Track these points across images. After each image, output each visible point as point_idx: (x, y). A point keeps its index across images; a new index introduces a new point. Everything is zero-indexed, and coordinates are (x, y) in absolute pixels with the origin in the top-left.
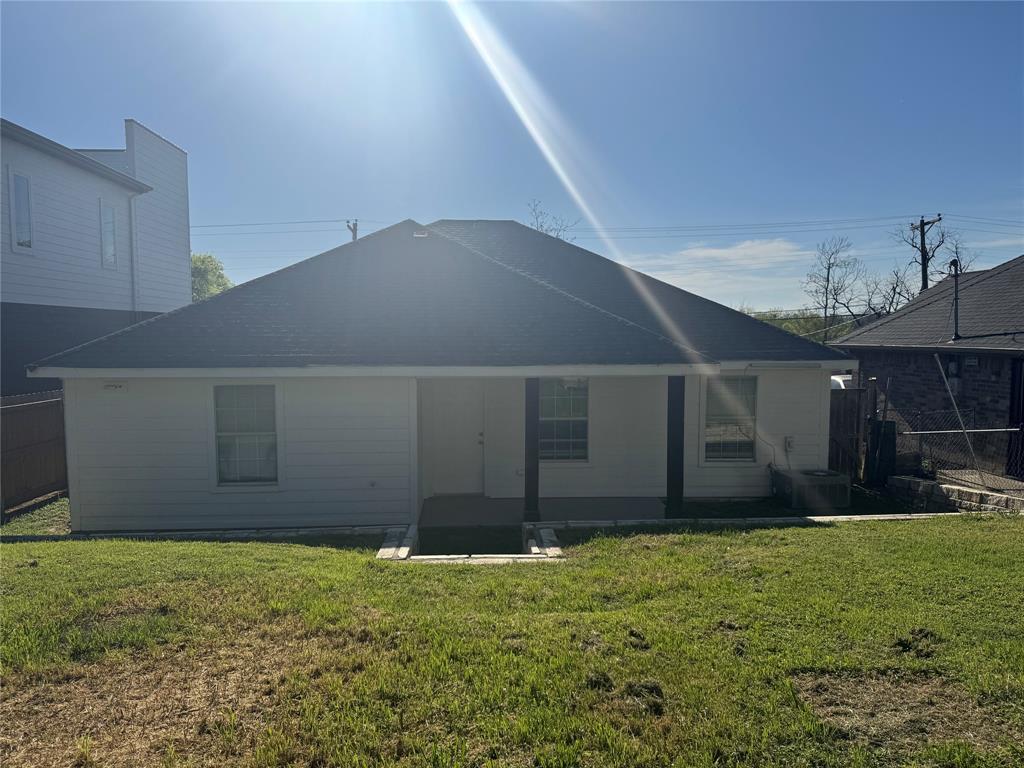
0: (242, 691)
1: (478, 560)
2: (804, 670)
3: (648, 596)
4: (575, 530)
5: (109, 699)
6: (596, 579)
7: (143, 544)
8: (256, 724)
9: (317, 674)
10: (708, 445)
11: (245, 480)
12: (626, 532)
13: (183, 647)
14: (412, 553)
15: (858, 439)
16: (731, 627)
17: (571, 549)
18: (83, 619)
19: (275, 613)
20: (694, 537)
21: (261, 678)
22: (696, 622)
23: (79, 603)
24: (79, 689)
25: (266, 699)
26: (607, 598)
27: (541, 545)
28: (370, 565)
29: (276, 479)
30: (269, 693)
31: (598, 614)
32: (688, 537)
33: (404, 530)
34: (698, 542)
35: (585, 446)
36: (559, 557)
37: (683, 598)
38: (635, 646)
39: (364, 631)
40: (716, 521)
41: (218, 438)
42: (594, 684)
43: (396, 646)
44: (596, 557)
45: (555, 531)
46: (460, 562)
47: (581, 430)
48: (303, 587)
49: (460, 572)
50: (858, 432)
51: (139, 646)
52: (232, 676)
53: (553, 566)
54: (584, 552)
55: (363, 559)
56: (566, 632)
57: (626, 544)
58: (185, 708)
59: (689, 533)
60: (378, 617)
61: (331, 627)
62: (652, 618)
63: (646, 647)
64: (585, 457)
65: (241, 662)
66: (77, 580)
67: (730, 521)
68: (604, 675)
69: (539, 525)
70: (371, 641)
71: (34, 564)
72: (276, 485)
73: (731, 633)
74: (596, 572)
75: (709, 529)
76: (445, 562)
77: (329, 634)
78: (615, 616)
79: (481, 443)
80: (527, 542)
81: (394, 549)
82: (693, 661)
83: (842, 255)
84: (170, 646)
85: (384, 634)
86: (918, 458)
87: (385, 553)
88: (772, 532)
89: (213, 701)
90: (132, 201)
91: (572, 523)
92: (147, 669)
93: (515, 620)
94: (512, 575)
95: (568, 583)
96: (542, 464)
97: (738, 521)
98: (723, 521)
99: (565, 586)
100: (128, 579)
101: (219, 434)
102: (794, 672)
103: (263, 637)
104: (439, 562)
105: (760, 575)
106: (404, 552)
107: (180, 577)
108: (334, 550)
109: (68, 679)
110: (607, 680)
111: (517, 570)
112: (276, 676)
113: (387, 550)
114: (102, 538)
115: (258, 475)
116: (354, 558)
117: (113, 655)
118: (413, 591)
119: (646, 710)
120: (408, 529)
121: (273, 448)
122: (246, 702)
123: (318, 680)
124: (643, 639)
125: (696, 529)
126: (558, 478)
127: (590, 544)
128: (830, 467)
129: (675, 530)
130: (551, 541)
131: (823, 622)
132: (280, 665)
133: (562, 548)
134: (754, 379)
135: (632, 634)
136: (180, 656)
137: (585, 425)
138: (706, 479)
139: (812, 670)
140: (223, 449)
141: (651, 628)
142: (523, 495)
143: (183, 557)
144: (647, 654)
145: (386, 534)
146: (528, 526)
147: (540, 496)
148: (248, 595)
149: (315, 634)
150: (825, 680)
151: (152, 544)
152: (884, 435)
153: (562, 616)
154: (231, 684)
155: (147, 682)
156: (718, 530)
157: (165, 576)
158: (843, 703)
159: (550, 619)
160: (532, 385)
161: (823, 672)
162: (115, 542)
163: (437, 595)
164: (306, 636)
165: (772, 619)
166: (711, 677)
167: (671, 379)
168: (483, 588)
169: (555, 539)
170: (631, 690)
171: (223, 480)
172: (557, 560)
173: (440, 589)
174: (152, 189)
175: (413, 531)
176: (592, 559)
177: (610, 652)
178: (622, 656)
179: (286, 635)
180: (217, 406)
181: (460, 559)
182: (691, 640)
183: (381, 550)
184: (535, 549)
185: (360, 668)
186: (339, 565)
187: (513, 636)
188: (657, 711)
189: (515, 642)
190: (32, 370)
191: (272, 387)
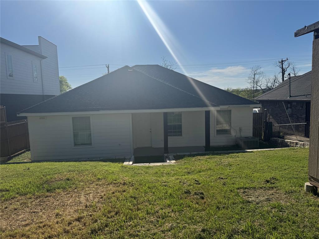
0: (94, 198)
1: (152, 164)
2: (241, 188)
3: (200, 172)
4: (179, 155)
5: (60, 201)
6: (185, 168)
9: (113, 193)
10: (217, 130)
11: (82, 144)
12: (194, 156)
13: (76, 188)
14: (133, 163)
15: (261, 128)
16: (222, 179)
17: (178, 161)
18: (47, 182)
19: (99, 179)
20: (213, 156)
21: (99, 195)
22: (213, 177)
23: (45, 178)
24: (51, 199)
25: (101, 199)
26: (189, 173)
27: (170, 160)
28: (122, 166)
29: (91, 144)
30: (102, 198)
31: (186, 176)
32: (211, 156)
33: (130, 157)
34: (214, 158)
35: (181, 132)
36: (175, 163)
37: (209, 172)
38: (197, 184)
39: (124, 182)
40: (219, 152)
41: (74, 132)
42: (186, 193)
43: (133, 186)
44: (185, 163)
45: (173, 156)
46: (147, 165)
47: (180, 127)
48: (105, 172)
49: (147, 168)
50: (261, 125)
51: (64, 188)
52: (91, 195)
53: (174, 165)
54: (182, 161)
55: (120, 165)
56: (178, 181)
57: (194, 159)
58: (80, 202)
59: (211, 155)
60: (127, 179)
61: (115, 182)
62: (201, 177)
63: (200, 184)
64: (181, 135)
65: (92, 191)
67: (223, 152)
68: (189, 190)
69: (169, 155)
70: (126, 185)
71: (28, 169)
72: (91, 146)
73: (222, 180)
74: (185, 166)
75: (217, 154)
76: (143, 165)
77: (114, 183)
78: (191, 177)
79: (150, 132)
80: (166, 158)
81: (128, 162)
82: (212, 187)
83: (258, 71)
84: (72, 188)
85: (130, 183)
86: (279, 132)
87: (126, 163)
88: (235, 154)
89: (87, 200)
90: (42, 61)
91: (178, 154)
92: (68, 194)
93: (164, 179)
94: (162, 168)
95: (178, 169)
96: (169, 137)
97: (225, 152)
98: (221, 152)
99: (177, 170)
102: (238, 189)
103: (97, 185)
104: (141, 165)
105: (231, 166)
106: (131, 163)
108: (111, 163)
109: (48, 196)
110: (189, 192)
111: (164, 167)
112: (103, 194)
113: (126, 162)
115: (86, 143)
116: (117, 165)
117: (57, 191)
118: (135, 173)
119: (200, 198)
120: (131, 156)
121: (90, 135)
123: (114, 195)
124: (199, 182)
125: (213, 154)
126: (173, 141)
127: (183, 159)
128: (253, 136)
129: (208, 154)
130: (172, 159)
131: (247, 177)
132: (103, 192)
133: (176, 160)
134: (230, 111)
135: (196, 181)
136: (76, 190)
137: (181, 125)
138: (216, 140)
139: (243, 188)
140: (75, 136)
141: (201, 179)
142: (164, 147)
143: (70, 166)
144: (200, 185)
145: (125, 158)
146: (166, 155)
147: (169, 146)
148: (90, 175)
149: (111, 184)
150: (246, 190)
152: (269, 126)
153: (177, 177)
154: (91, 196)
155: (69, 197)
156: (220, 154)
157: (66, 171)
158: (250, 195)
159: (173, 178)
160: (165, 114)
161: (246, 188)
163: (142, 174)
164: (108, 184)
165: (233, 177)
166: (216, 190)
167: (206, 111)
168: (154, 172)
169: (174, 158)
170: (196, 194)
171: (76, 145)
172: (174, 164)
173: (142, 172)
174: (47, 57)
175: (133, 157)
176: (184, 163)
177: (190, 185)
178: (193, 186)
179: (103, 184)
180: (73, 123)
181: (147, 164)
182: (211, 182)
183: (124, 163)
184: (168, 161)
185: (124, 191)
186: (114, 167)
187: (164, 182)
188: (203, 198)
189: (165, 184)
190: (18, 114)
191: (89, 117)
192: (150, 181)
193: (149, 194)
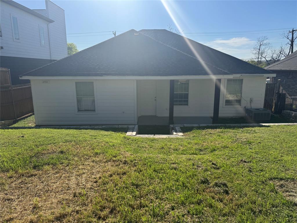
0: (87, 181)
1: (157, 136)
2: (275, 179)
3: (214, 150)
4: (187, 127)
5: (45, 183)
6: (196, 144)
7: (55, 130)
8: (92, 194)
9: (111, 176)
10: (226, 101)
11: (85, 110)
12: (203, 128)
13: (68, 165)
14: (137, 134)
15: (273, 99)
16: (245, 162)
17: (186, 133)
18: (37, 155)
19: (97, 154)
20: (225, 130)
21: (93, 176)
22: (232, 159)
23: (36, 150)
24: (35, 179)
25: (95, 184)
26: (201, 150)
27: (176, 132)
28: (125, 138)
29: (95, 110)
30: (96, 182)
31: (199, 156)
32: (224, 130)
33: (134, 126)
34: (227, 132)
35: (187, 101)
36: (182, 136)
37: (227, 151)
38: (214, 168)
39: (125, 160)
40: (232, 125)
41: (77, 98)
42: (204, 182)
43: (135, 166)
45: (180, 127)
46: (152, 137)
47: (186, 96)
48: (105, 145)
49: (152, 140)
50: (273, 97)
51: (54, 165)
52: (84, 176)
53: (181, 139)
54: (190, 134)
55: (122, 135)
56: (191, 162)
57: (203, 132)
58: (69, 187)
59: (224, 129)
60: (129, 155)
61: (114, 159)
62: (218, 158)
63: (218, 169)
64: (187, 105)
65: (86, 171)
66: (36, 142)
67: (236, 125)
68: (206, 179)
69: (175, 125)
70: (127, 164)
71: (23, 137)
72: (95, 112)
73: (246, 164)
74: (196, 141)
75: (230, 127)
76: (147, 137)
77: (114, 161)
79: (155, 100)
80: (172, 131)
81: (131, 132)
82: (235, 174)
84: (64, 164)
85: (131, 161)
86: (292, 105)
87: (129, 134)
88: (250, 129)
89: (78, 184)
91: (186, 125)
92: (57, 173)
93: (172, 157)
96: (175, 107)
97: (239, 125)
98: (234, 125)
99: (186, 146)
100: (51, 142)
101: (78, 97)
102: (271, 179)
103: (93, 161)
104: (145, 137)
105: (250, 143)
106: (134, 133)
107: (66, 141)
108: (113, 132)
109: (32, 175)
111: (170, 140)
112: (98, 176)
113: (129, 133)
114: (43, 128)
115: (89, 109)
116: (120, 135)
117: (46, 167)
118: (138, 146)
119: (223, 192)
120: (135, 126)
121: (94, 101)
122: (89, 185)
123: (111, 178)
124: (217, 166)
125: (226, 127)
126: (179, 111)
127: (192, 132)
128: (264, 108)
129: (219, 128)
130: (179, 131)
131: (276, 161)
132: (99, 172)
133: (183, 133)
134: (242, 80)
135: (213, 164)
136: (67, 168)
137: (188, 95)
138: (225, 111)
139: (277, 178)
140: (79, 101)
141: (219, 162)
142: (169, 116)
143: (68, 135)
144: (219, 171)
145: (129, 128)
146: (172, 126)
147: (174, 116)
148: (88, 147)
149: (110, 161)
150: (282, 182)
151: (58, 130)
152: (281, 97)
153: (189, 156)
154: (84, 179)
155: (57, 177)
156: (233, 128)
157: (62, 141)
158: (291, 191)
159: (184, 157)
161: (281, 179)
162: (48, 130)
163: (146, 148)
164: (107, 162)
165: (258, 159)
166: (243, 180)
167: (216, 80)
168: (160, 146)
169: (180, 130)
170: (217, 185)
171: (79, 110)
172: (182, 137)
173: (146, 145)
175: (137, 127)
176: (193, 137)
177: (206, 170)
178: (211, 171)
179: (100, 161)
180: (76, 88)
181: (151, 136)
182: (233, 166)
183: (127, 133)
184: (174, 133)
185: (124, 173)
186: (116, 138)
187: (173, 164)
188: (227, 192)
189: (174, 166)
190: (21, 77)
191: (93, 83)
192: (156, 161)
193: (154, 180)
